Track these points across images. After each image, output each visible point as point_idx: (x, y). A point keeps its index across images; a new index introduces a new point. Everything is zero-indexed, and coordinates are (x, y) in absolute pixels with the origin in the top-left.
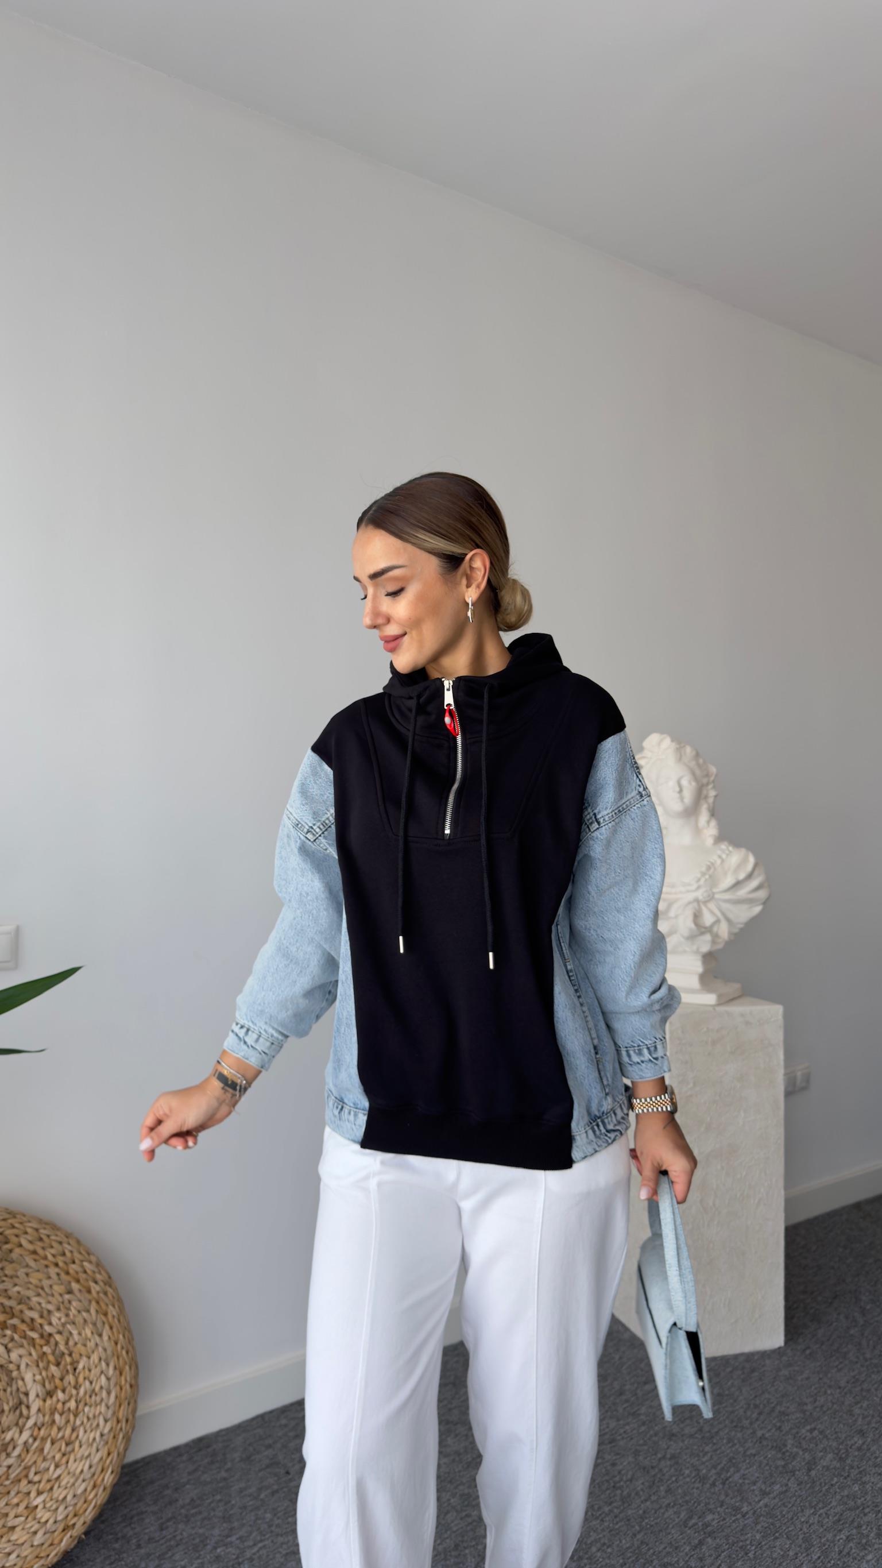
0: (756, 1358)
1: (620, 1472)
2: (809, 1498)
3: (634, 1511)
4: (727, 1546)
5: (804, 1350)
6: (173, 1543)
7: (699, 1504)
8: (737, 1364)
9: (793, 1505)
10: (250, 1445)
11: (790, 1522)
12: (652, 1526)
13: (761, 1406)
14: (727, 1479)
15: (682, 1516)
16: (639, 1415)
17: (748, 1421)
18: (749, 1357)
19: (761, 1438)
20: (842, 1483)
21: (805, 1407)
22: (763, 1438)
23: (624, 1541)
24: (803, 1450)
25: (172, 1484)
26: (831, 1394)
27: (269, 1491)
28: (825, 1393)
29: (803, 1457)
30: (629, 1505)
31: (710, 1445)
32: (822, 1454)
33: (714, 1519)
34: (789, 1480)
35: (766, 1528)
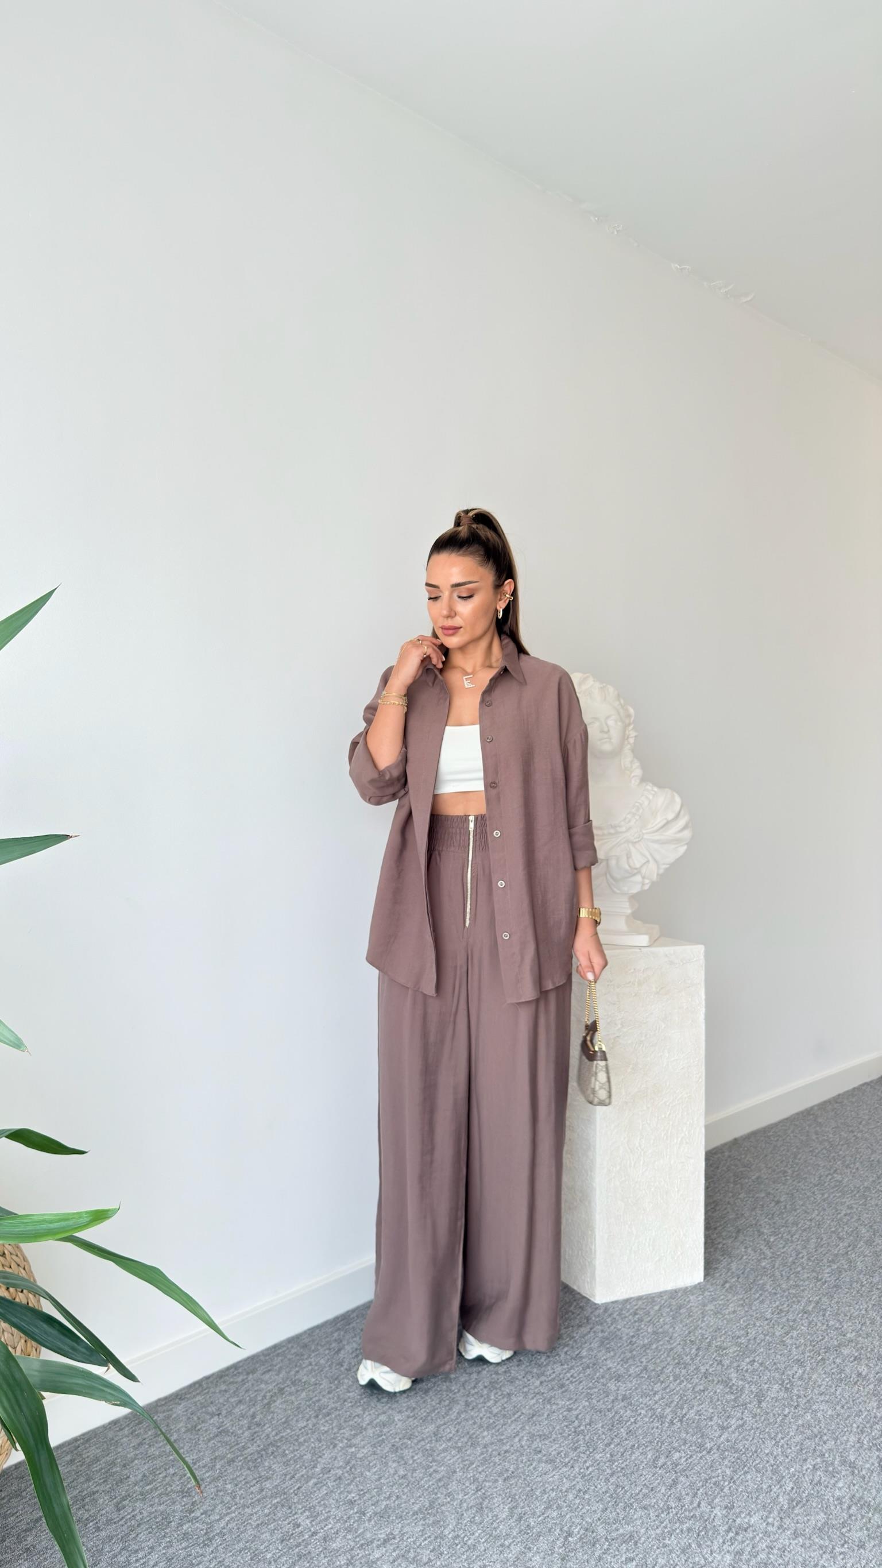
0: (680, 1295)
1: (577, 1418)
2: (767, 1430)
3: (600, 1455)
4: (701, 1483)
5: (723, 1285)
6: (133, 1522)
7: (663, 1443)
8: (663, 1302)
9: (753, 1439)
10: (192, 1414)
11: (755, 1455)
12: (623, 1468)
13: (697, 1341)
14: (683, 1417)
15: (649, 1456)
16: (582, 1358)
17: (688, 1357)
18: (674, 1294)
19: (705, 1373)
20: (794, 1413)
21: (739, 1340)
22: (706, 1375)
23: (599, 1486)
24: (748, 1383)
25: (119, 1461)
26: (760, 1326)
27: (226, 1461)
28: (755, 1325)
29: (750, 1390)
30: (594, 1450)
31: (659, 1384)
32: (767, 1386)
33: (681, 1458)
34: (742, 1414)
35: (733, 1463)
